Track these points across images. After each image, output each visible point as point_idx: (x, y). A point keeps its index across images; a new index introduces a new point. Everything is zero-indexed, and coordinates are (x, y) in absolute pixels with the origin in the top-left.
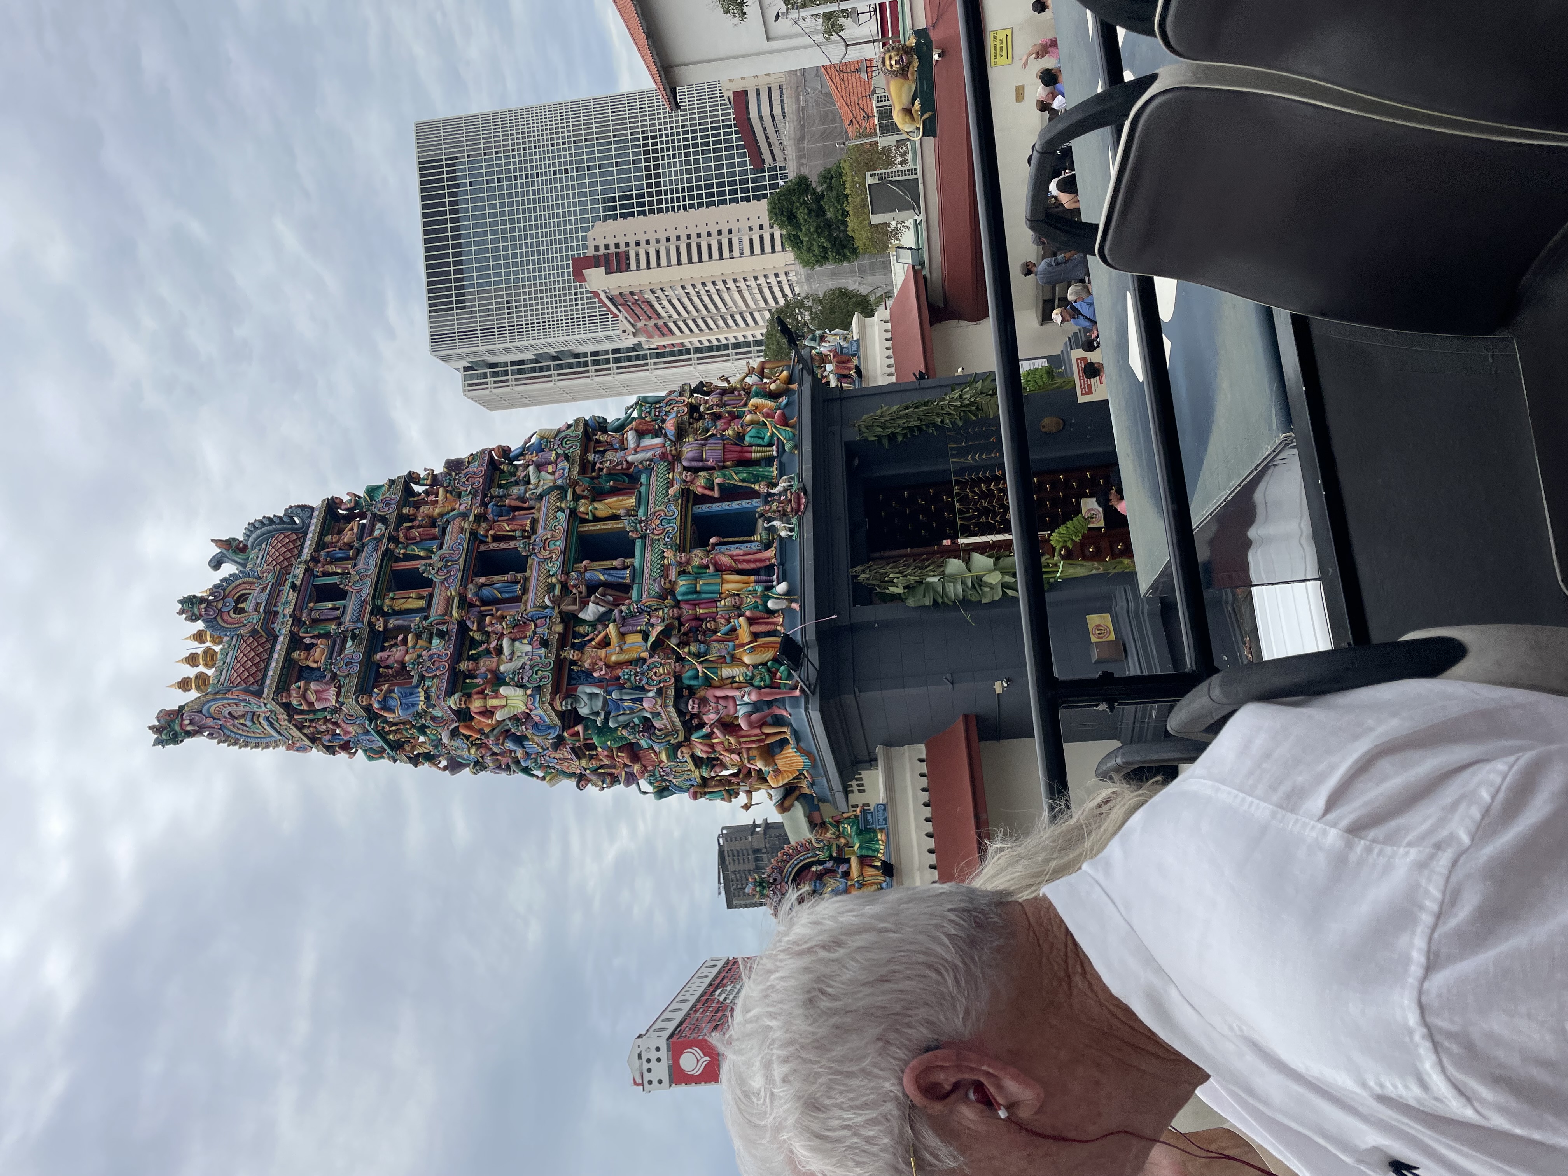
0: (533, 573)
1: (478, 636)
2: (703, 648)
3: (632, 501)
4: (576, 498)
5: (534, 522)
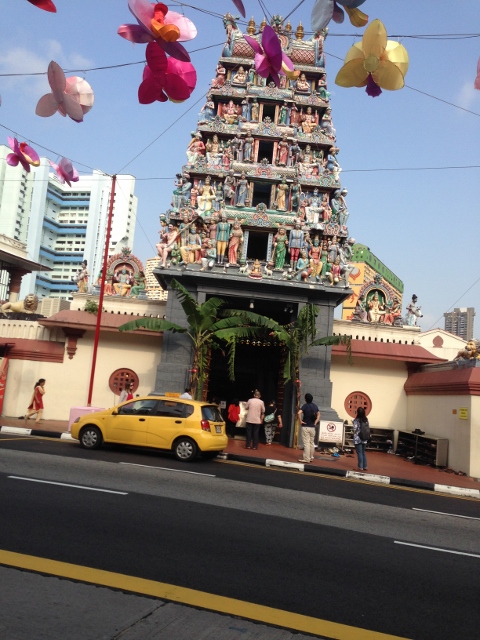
0: (255, 165)
1: (228, 143)
2: (194, 231)
3: (282, 207)
4: (288, 184)
5: (284, 166)
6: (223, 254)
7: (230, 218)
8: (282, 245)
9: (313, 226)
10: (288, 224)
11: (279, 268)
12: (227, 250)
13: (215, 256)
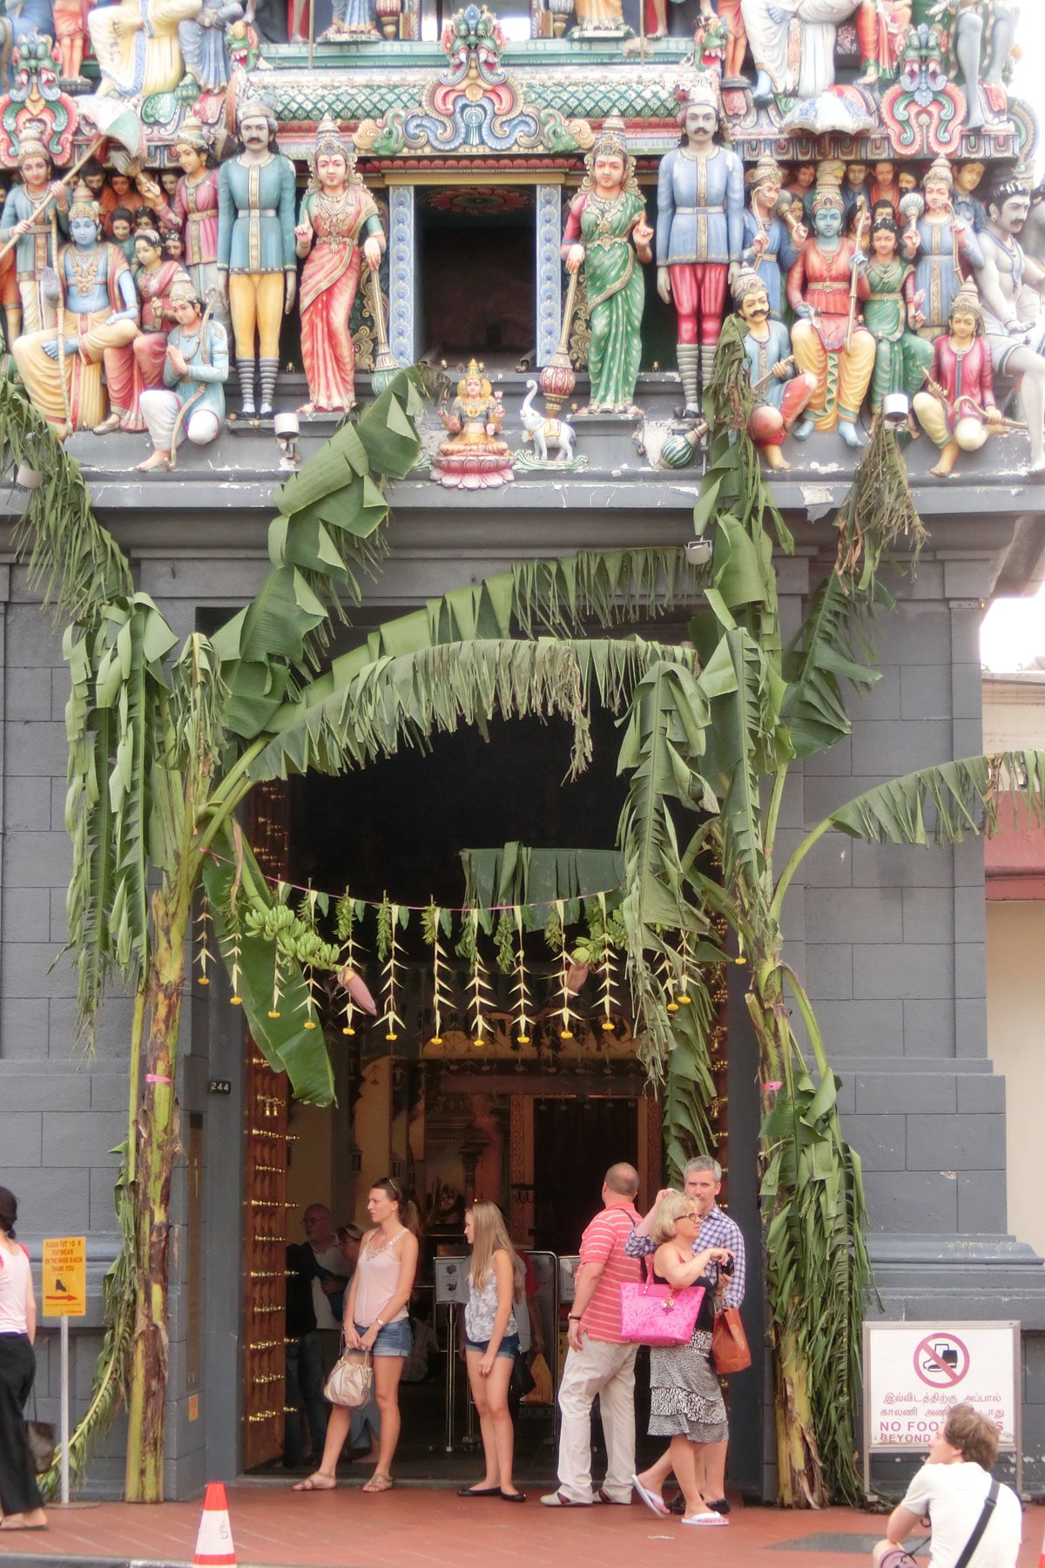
2: (87, 229)
3: (601, 15)
6: (270, 351)
7: (289, 123)
8: (612, 258)
9: (795, 115)
10: (639, 120)
11: (612, 400)
12: (291, 324)
13: (220, 369)
